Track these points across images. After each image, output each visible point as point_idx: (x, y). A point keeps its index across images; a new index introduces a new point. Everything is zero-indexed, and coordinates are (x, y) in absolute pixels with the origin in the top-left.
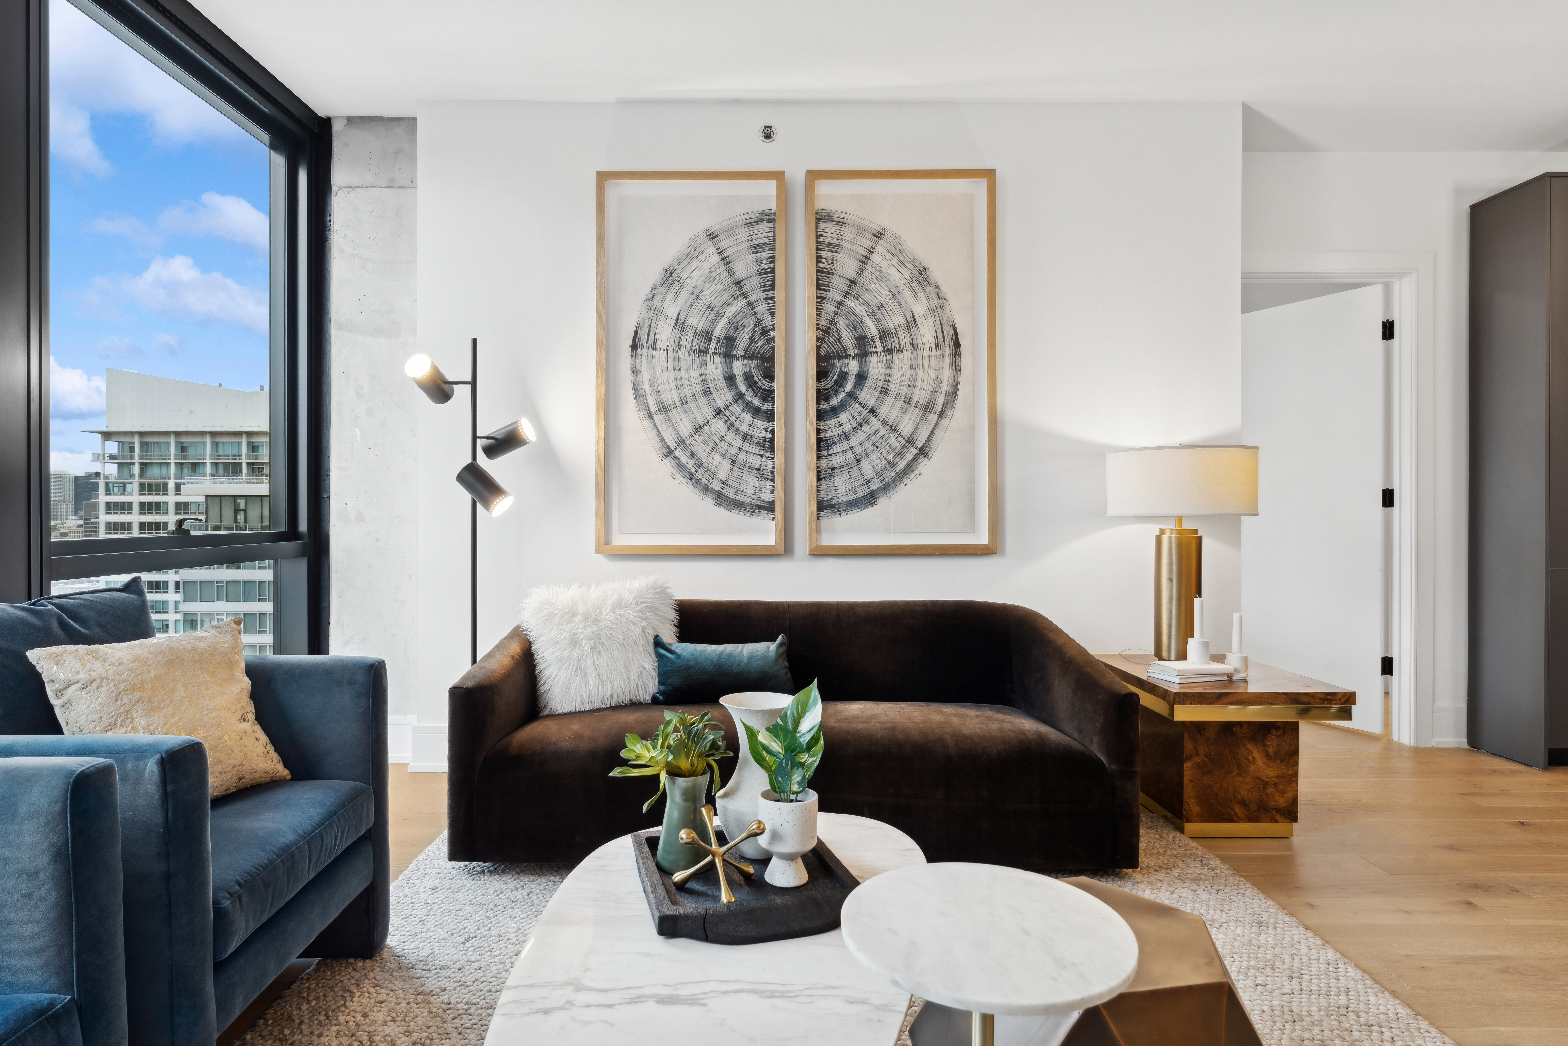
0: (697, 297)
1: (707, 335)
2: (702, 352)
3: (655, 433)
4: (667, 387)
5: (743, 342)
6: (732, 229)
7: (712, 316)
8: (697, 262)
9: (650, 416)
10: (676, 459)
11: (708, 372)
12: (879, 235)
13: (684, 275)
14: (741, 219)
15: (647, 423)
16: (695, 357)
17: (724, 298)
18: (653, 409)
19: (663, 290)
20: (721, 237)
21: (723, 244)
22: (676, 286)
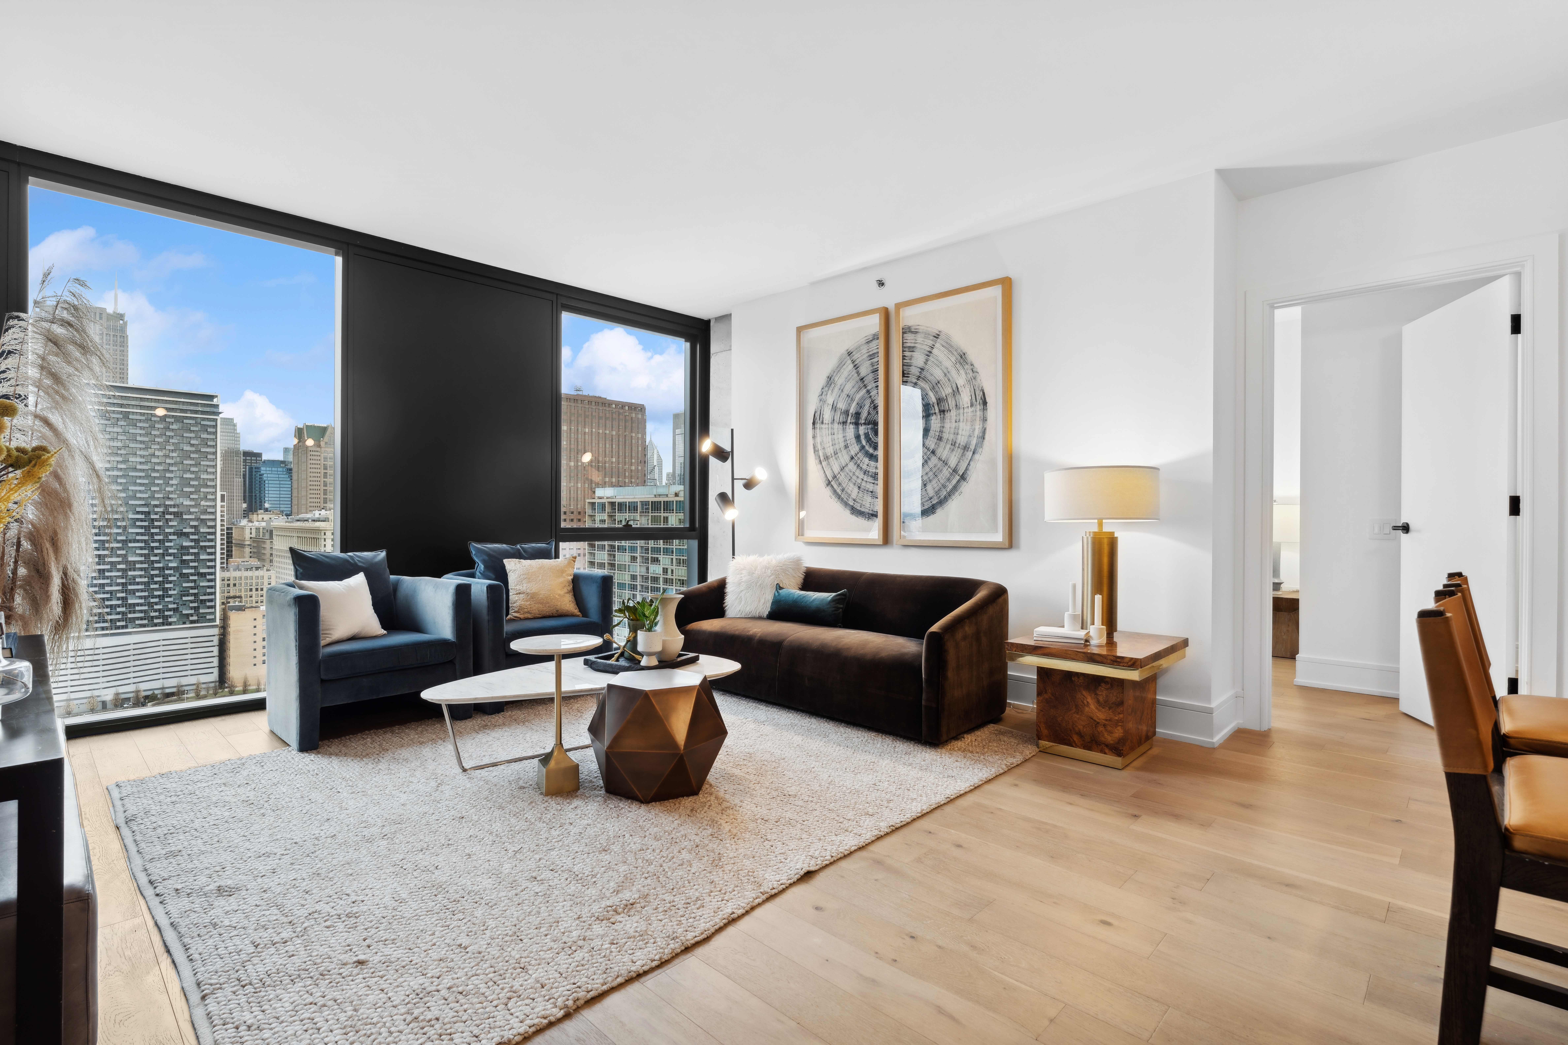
0: (842, 390)
1: (847, 413)
2: (844, 423)
3: (823, 472)
4: (828, 445)
5: (864, 415)
6: (859, 347)
7: (849, 401)
8: (842, 370)
9: (821, 462)
10: (832, 486)
11: (847, 434)
12: (937, 336)
13: (836, 379)
14: (864, 341)
15: (819, 466)
16: (841, 426)
17: (855, 390)
18: (822, 458)
19: (827, 389)
20: (854, 353)
21: (854, 358)
22: (833, 385)
